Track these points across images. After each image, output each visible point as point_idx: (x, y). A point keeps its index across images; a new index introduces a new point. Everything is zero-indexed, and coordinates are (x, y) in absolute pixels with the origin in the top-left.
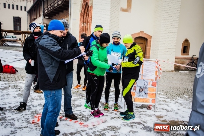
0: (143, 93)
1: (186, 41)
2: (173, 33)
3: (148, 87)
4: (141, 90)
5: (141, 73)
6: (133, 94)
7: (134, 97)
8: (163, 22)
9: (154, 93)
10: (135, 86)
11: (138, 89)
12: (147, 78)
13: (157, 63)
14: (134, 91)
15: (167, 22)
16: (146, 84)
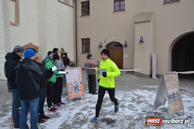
1: (62, 49)
3: (79, 85)
5: (73, 77)
6: (71, 92)
7: (73, 94)
8: (47, 35)
9: (82, 88)
10: (71, 86)
11: (74, 88)
12: (77, 80)
13: (80, 69)
14: (72, 90)
15: (50, 36)
16: (77, 84)
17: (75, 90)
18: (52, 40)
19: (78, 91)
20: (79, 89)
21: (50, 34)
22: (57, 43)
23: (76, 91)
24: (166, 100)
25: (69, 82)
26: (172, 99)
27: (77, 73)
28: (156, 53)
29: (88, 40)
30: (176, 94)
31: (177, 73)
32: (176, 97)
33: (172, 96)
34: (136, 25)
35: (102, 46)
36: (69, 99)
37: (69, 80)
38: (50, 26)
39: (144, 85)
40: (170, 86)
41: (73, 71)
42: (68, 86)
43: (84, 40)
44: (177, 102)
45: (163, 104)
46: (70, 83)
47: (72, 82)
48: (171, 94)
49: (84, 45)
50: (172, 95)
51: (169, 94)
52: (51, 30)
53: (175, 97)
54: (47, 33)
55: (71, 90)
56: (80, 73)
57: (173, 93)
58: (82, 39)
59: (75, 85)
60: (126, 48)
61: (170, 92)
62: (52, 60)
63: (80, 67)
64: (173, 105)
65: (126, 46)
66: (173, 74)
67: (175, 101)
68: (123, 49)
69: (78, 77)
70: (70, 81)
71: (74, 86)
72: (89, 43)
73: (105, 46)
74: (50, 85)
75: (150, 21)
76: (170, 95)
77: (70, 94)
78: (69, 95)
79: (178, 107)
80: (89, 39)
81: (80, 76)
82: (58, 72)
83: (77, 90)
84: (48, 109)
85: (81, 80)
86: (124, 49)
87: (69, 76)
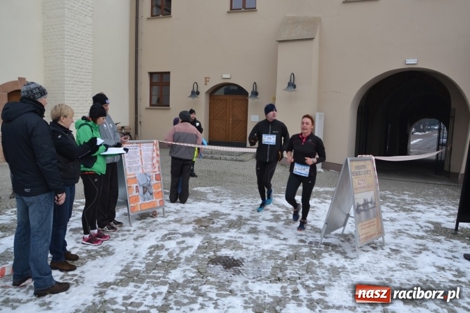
5: (140, 163)
6: (136, 199)
7: (139, 203)
8: (66, 61)
9: (160, 190)
10: (136, 185)
11: (141, 189)
12: (148, 170)
13: (156, 146)
14: (138, 194)
15: (73, 61)
16: (149, 179)
17: (144, 193)
18: (78, 73)
20: (154, 191)
21: (73, 58)
22: (91, 81)
23: (145, 195)
24: (348, 215)
25: (129, 175)
26: (363, 213)
27: (150, 153)
28: (323, 114)
29: (164, 75)
30: (371, 203)
31: (373, 158)
32: (371, 210)
33: (362, 208)
34: (282, 47)
35: (198, 93)
36: (131, 214)
37: (130, 170)
38: (74, 38)
40: (359, 186)
41: (139, 148)
42: (127, 185)
43: (154, 75)
44: (372, 220)
45: (342, 225)
46: (133, 176)
48: (361, 202)
49: (155, 88)
50: (363, 205)
51: (358, 203)
52: (77, 49)
53: (369, 209)
54: (66, 54)
55: (134, 193)
56: (155, 155)
57: (365, 200)
58: (151, 74)
59: (143, 182)
60: (256, 100)
61: (360, 198)
62: (89, 121)
63: (155, 141)
64: (363, 227)
65: (255, 94)
66: (365, 160)
67: (368, 217)
68: (247, 100)
69: (150, 163)
70: (132, 173)
71: (141, 183)
72: (168, 84)
73: (206, 93)
74: (93, 180)
75: (312, 39)
76: (359, 206)
77: (133, 202)
78: (132, 205)
79: (373, 230)
80: (169, 73)
81: (155, 161)
82: (106, 150)
83: (148, 194)
84: (83, 238)
85: (157, 169)
86: (250, 101)
87: (132, 160)
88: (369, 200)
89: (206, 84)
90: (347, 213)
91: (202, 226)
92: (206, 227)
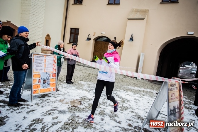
0: (46, 84)
1: (48, 35)
2: (40, 28)
3: (50, 78)
4: (45, 81)
5: (44, 66)
6: (38, 87)
7: (39, 89)
8: (31, 16)
9: (55, 82)
10: (39, 78)
11: (42, 81)
12: (48, 71)
13: (55, 58)
14: (39, 83)
15: (34, 17)
16: (48, 76)
17: (44, 83)
18: (36, 23)
19: (48, 85)
20: (50, 82)
22: (42, 27)
23: (44, 85)
24: (159, 112)
25: (35, 72)
26: (172, 116)
28: (144, 54)
29: (77, 30)
31: (180, 80)
35: (90, 39)
36: (33, 95)
37: (36, 70)
39: (128, 85)
40: (172, 97)
41: (44, 58)
42: (33, 78)
46: (38, 73)
47: (40, 73)
48: (172, 108)
49: (73, 35)
50: (173, 110)
51: (170, 109)
52: (37, 12)
53: (176, 113)
54: (31, 13)
55: (37, 83)
57: (174, 107)
58: (71, 29)
59: (44, 77)
61: (172, 106)
72: (78, 34)
73: (94, 39)
75: (143, 19)
76: (171, 111)
77: (35, 88)
78: (34, 90)
80: (79, 29)
85: (54, 71)
87: (38, 64)
88: (176, 107)
89: (94, 35)
90: (159, 110)
91: (74, 106)
92: (75, 107)
